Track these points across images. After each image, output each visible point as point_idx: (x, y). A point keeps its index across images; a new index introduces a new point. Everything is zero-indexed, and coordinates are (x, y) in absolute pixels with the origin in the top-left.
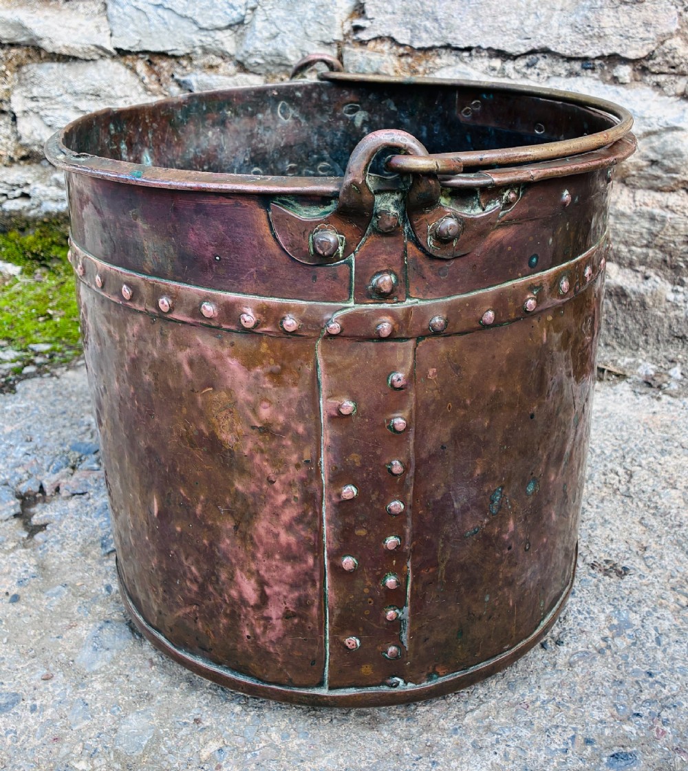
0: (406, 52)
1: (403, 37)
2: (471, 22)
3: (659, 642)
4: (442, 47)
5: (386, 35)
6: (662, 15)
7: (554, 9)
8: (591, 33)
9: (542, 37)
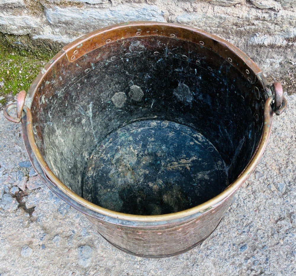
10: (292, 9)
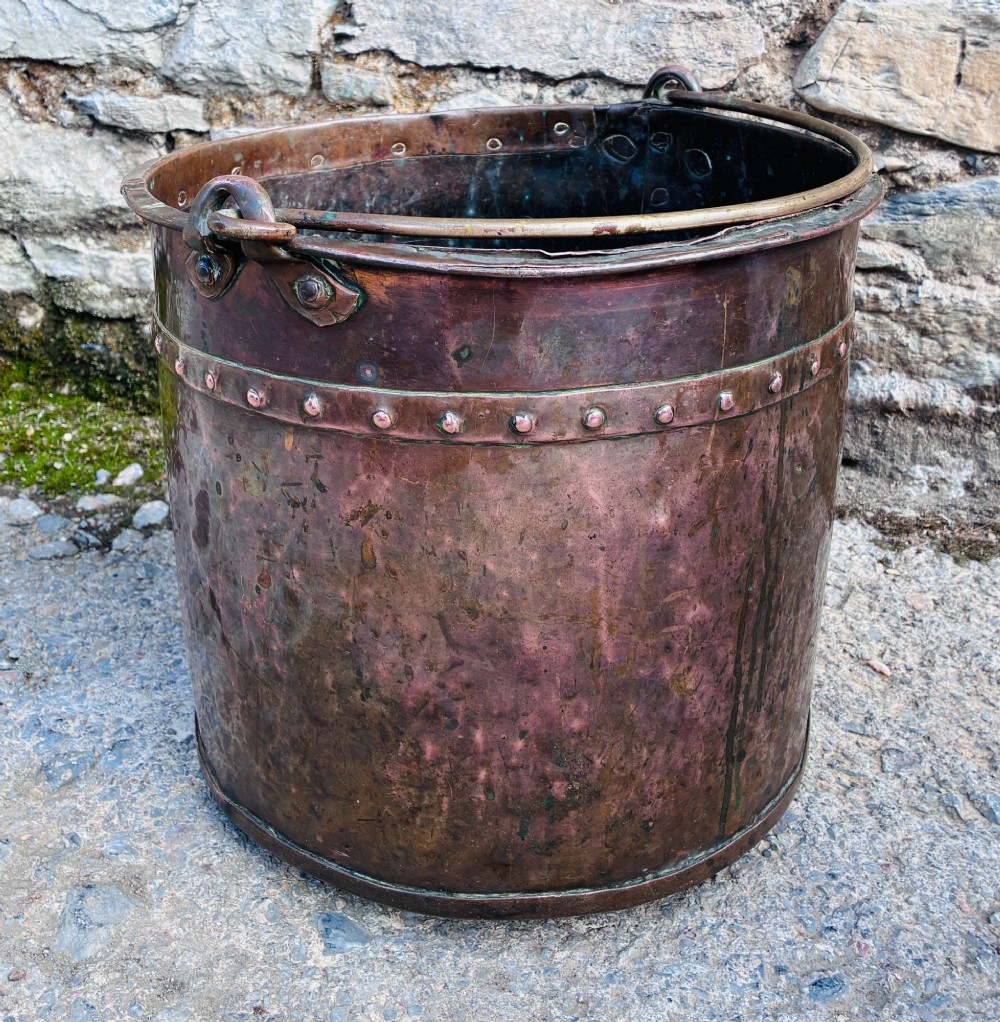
0: (409, 71)
1: (406, 52)
2: (500, 34)
3: (833, 836)
4: (459, 66)
5: (383, 47)
6: (745, 35)
7: (607, 22)
8: (656, 54)
9: (594, 56)
10: (965, 281)
